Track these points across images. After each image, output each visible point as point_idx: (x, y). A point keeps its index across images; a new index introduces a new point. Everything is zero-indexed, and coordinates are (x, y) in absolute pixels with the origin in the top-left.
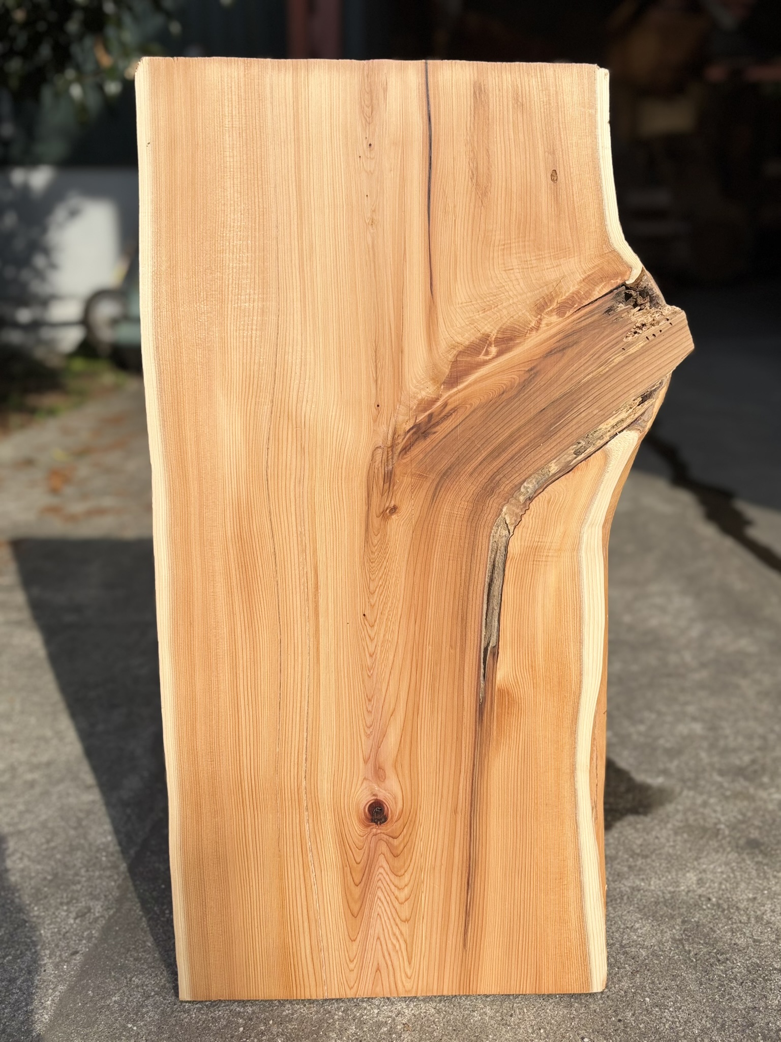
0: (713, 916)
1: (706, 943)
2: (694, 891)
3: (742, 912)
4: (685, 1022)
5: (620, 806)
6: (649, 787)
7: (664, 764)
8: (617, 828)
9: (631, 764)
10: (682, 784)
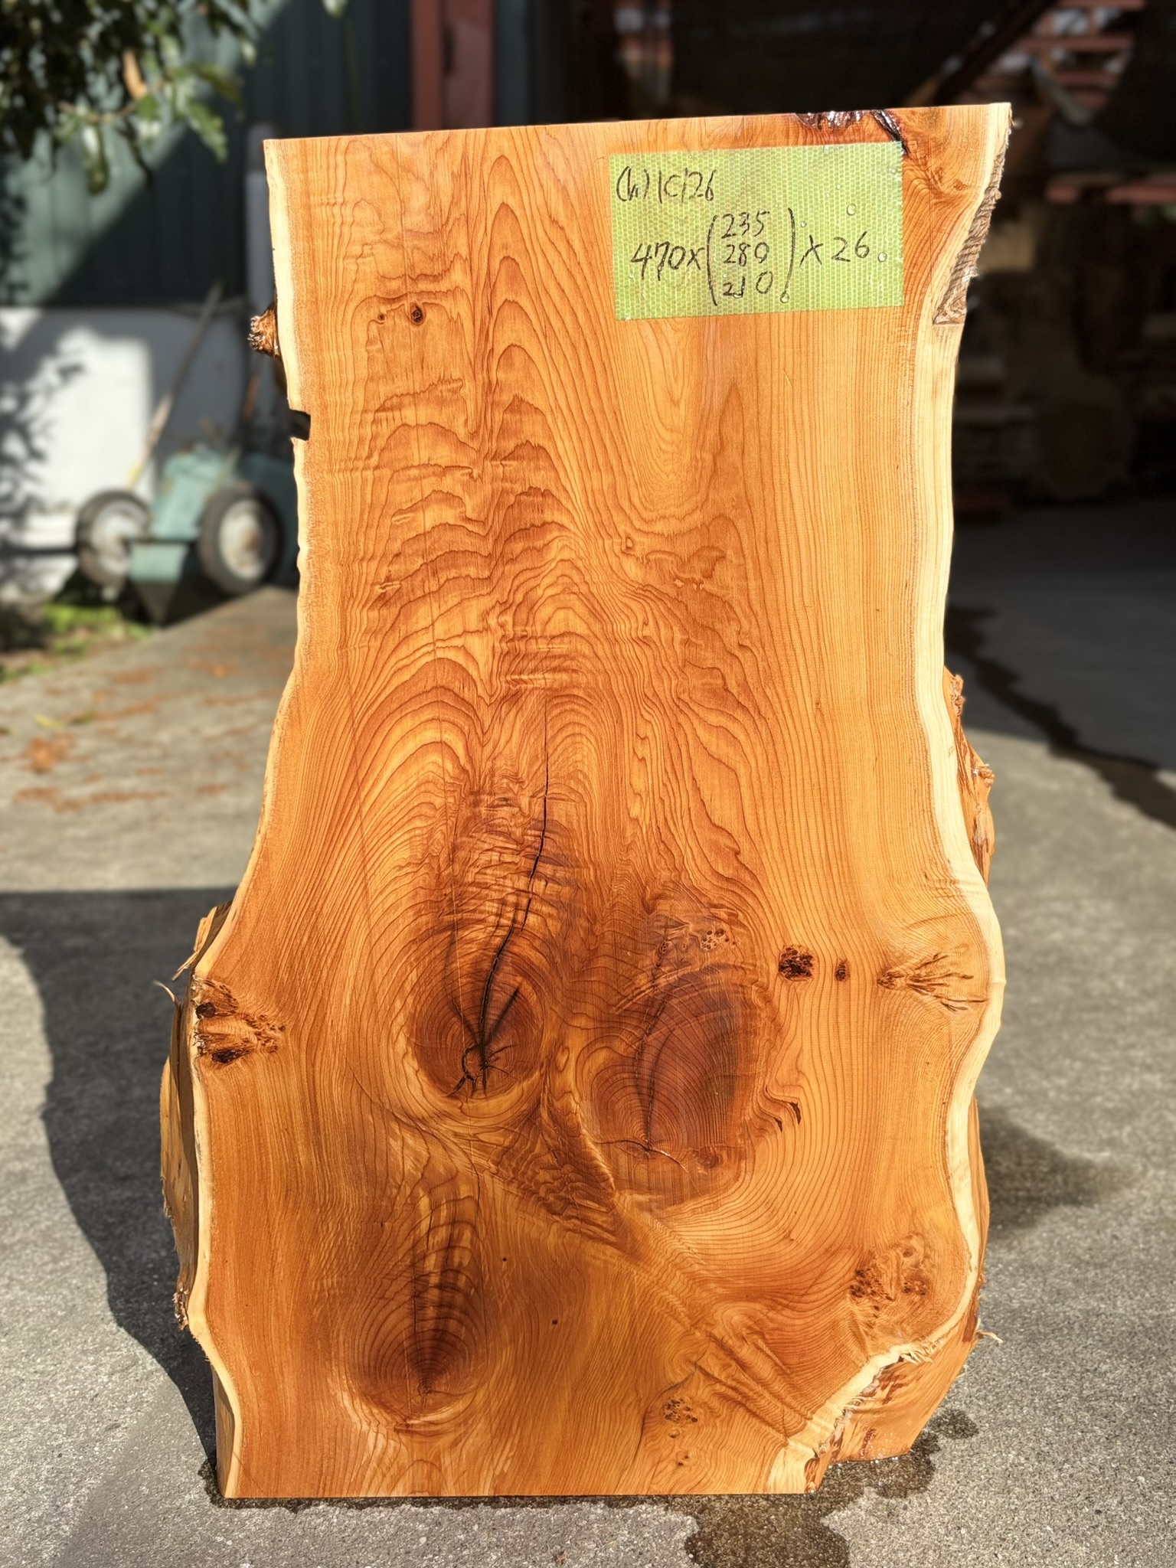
5: (1045, 1193)
6: (1089, 1165)
7: (1109, 1132)
8: (1044, 1224)
9: (1052, 1133)
10: (1144, 1160)
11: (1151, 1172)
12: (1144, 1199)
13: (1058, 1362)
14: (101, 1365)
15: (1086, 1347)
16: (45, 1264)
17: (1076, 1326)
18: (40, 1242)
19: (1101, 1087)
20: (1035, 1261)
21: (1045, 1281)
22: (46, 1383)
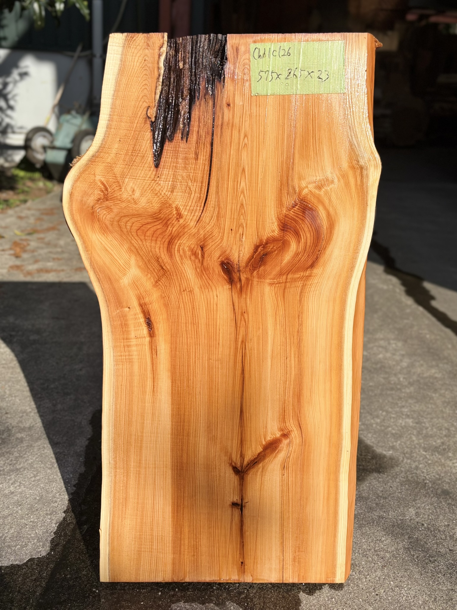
0: (426, 535)
1: (423, 551)
2: (414, 520)
3: (442, 533)
4: (414, 596)
5: (369, 467)
6: (385, 456)
7: (393, 443)
8: (368, 480)
9: (373, 442)
10: (403, 455)
11: (405, 460)
12: (402, 471)
13: (368, 536)
14: (52, 520)
15: (378, 531)
16: (31, 478)
17: (375, 522)
18: (29, 468)
19: (391, 424)
20: (364, 495)
21: (366, 503)
22: (34, 526)
